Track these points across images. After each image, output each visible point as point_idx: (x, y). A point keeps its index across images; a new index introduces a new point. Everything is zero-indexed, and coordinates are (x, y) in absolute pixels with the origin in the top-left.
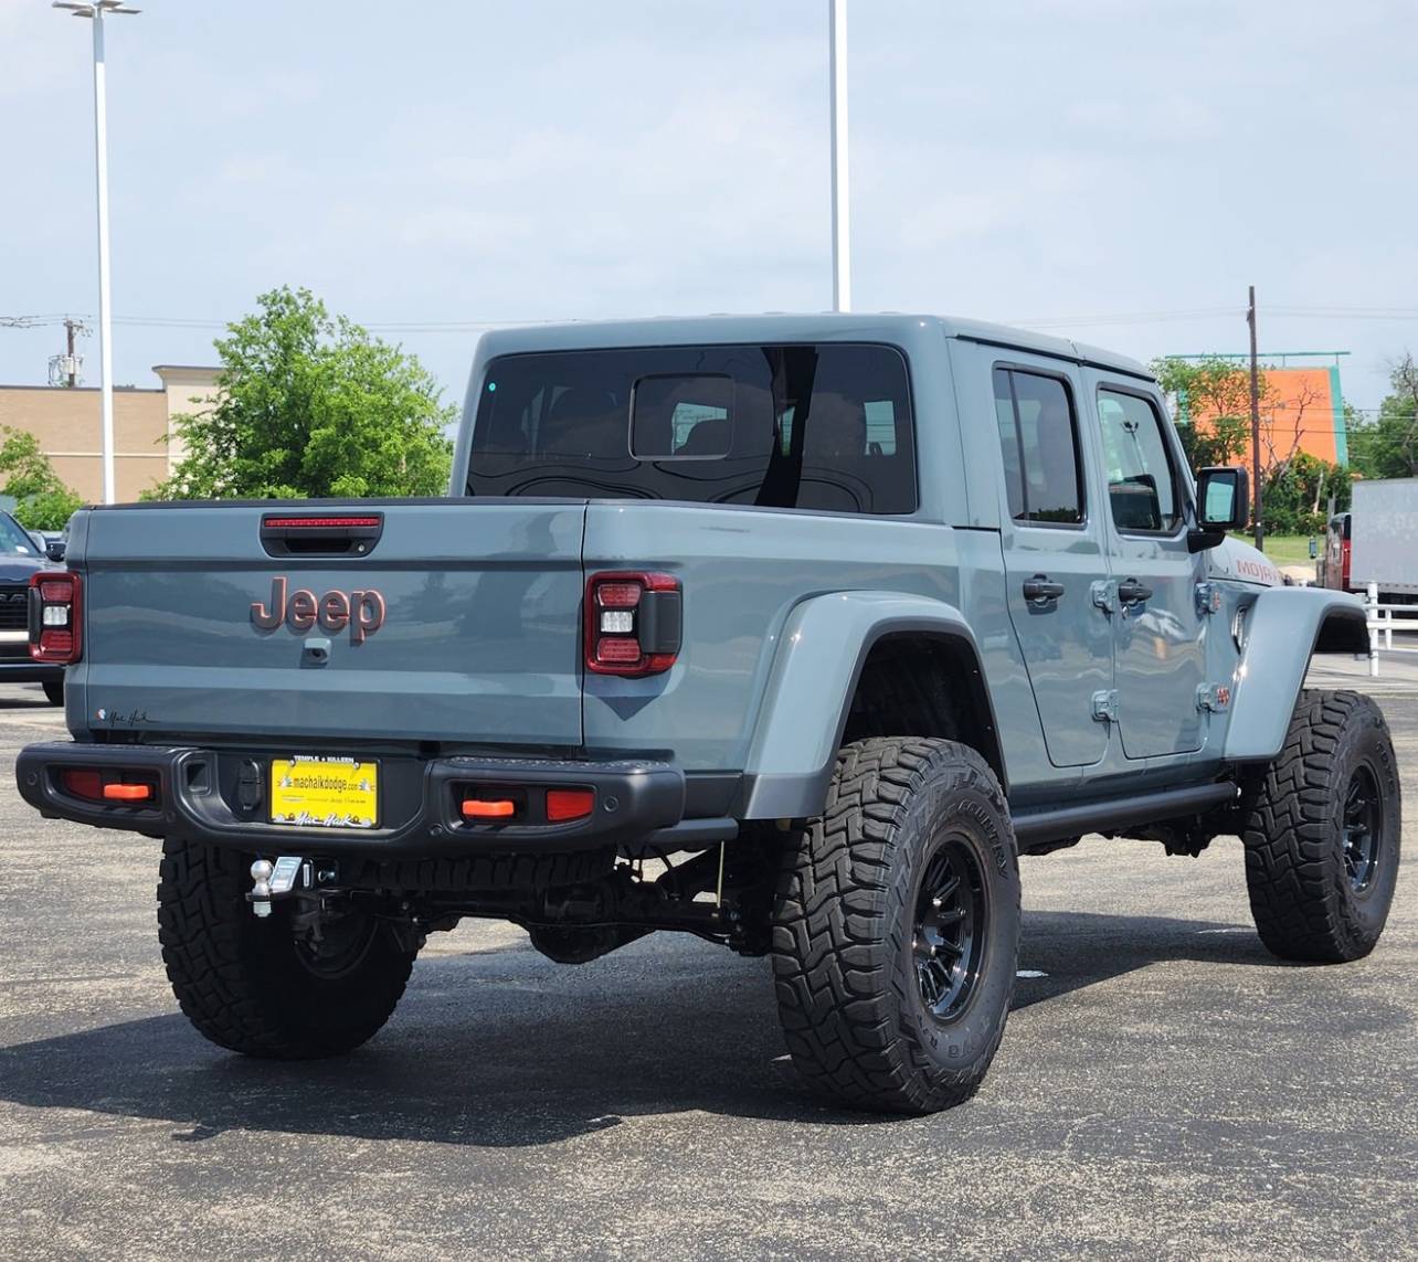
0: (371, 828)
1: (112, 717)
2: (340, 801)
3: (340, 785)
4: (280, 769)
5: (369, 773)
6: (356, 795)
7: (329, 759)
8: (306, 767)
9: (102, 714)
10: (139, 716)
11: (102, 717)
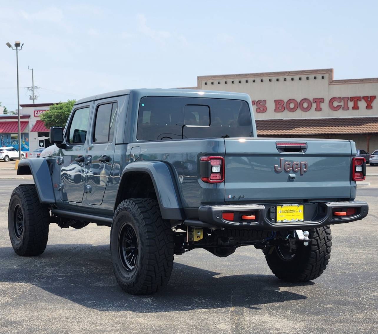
0: (303, 221)
1: (234, 197)
2: (294, 215)
3: (294, 211)
4: (279, 208)
5: (301, 208)
6: (298, 213)
7: (292, 205)
8: (286, 207)
9: (230, 197)
10: (242, 196)
11: (230, 198)
